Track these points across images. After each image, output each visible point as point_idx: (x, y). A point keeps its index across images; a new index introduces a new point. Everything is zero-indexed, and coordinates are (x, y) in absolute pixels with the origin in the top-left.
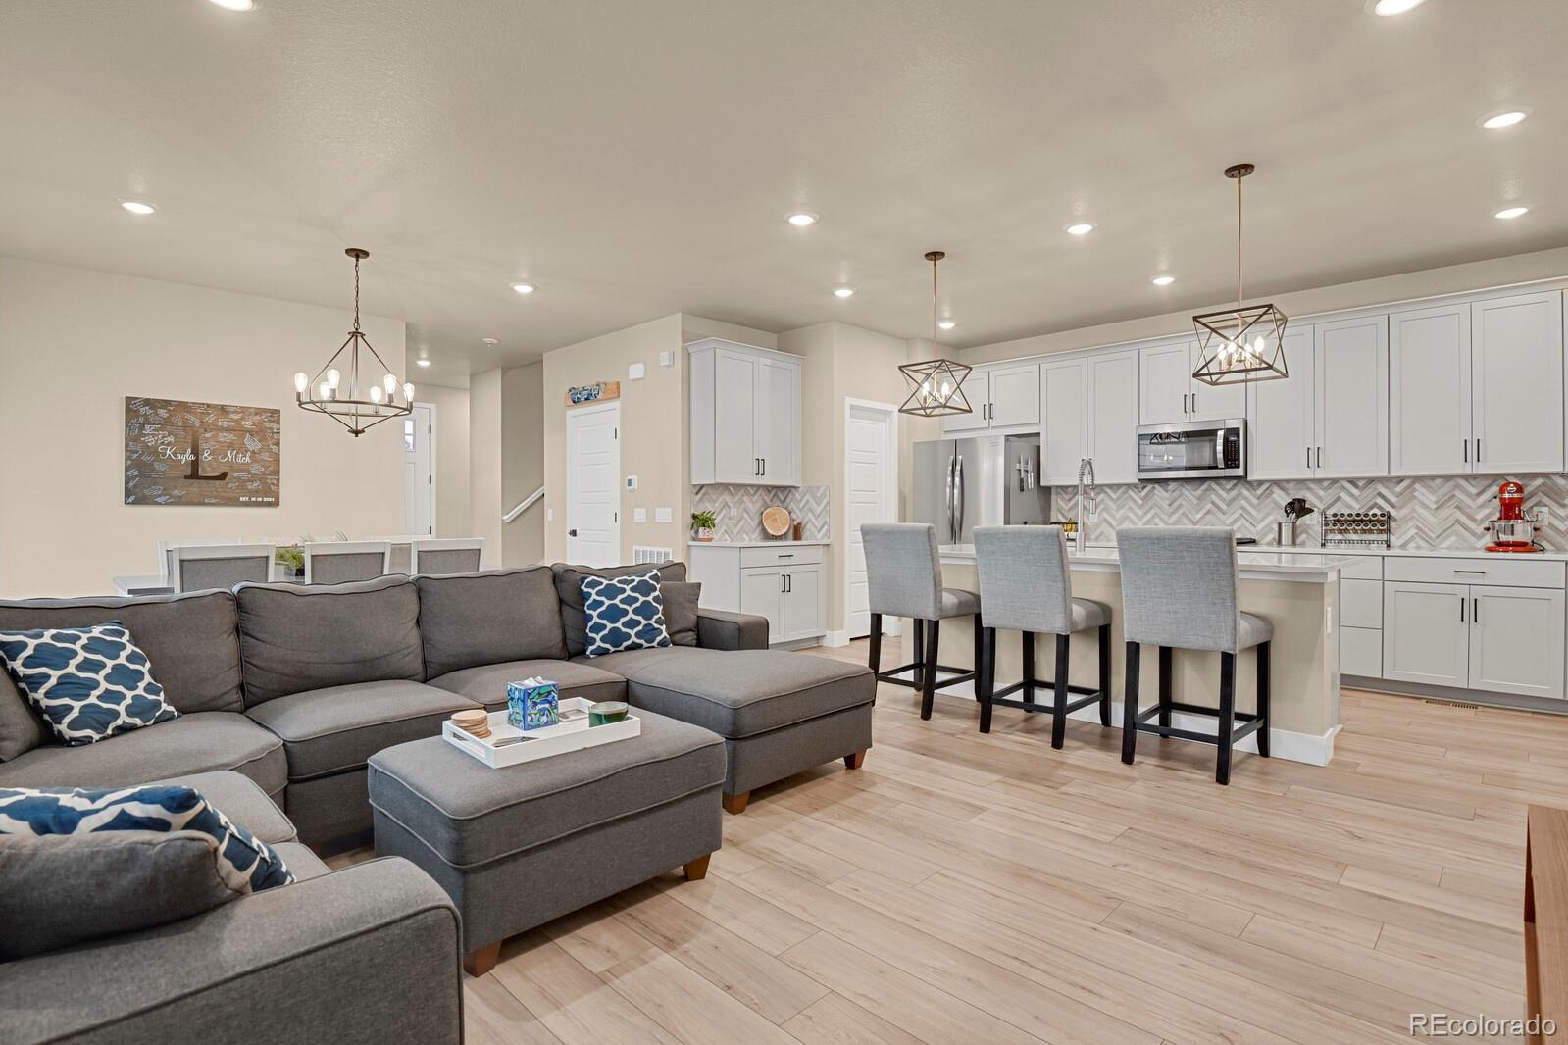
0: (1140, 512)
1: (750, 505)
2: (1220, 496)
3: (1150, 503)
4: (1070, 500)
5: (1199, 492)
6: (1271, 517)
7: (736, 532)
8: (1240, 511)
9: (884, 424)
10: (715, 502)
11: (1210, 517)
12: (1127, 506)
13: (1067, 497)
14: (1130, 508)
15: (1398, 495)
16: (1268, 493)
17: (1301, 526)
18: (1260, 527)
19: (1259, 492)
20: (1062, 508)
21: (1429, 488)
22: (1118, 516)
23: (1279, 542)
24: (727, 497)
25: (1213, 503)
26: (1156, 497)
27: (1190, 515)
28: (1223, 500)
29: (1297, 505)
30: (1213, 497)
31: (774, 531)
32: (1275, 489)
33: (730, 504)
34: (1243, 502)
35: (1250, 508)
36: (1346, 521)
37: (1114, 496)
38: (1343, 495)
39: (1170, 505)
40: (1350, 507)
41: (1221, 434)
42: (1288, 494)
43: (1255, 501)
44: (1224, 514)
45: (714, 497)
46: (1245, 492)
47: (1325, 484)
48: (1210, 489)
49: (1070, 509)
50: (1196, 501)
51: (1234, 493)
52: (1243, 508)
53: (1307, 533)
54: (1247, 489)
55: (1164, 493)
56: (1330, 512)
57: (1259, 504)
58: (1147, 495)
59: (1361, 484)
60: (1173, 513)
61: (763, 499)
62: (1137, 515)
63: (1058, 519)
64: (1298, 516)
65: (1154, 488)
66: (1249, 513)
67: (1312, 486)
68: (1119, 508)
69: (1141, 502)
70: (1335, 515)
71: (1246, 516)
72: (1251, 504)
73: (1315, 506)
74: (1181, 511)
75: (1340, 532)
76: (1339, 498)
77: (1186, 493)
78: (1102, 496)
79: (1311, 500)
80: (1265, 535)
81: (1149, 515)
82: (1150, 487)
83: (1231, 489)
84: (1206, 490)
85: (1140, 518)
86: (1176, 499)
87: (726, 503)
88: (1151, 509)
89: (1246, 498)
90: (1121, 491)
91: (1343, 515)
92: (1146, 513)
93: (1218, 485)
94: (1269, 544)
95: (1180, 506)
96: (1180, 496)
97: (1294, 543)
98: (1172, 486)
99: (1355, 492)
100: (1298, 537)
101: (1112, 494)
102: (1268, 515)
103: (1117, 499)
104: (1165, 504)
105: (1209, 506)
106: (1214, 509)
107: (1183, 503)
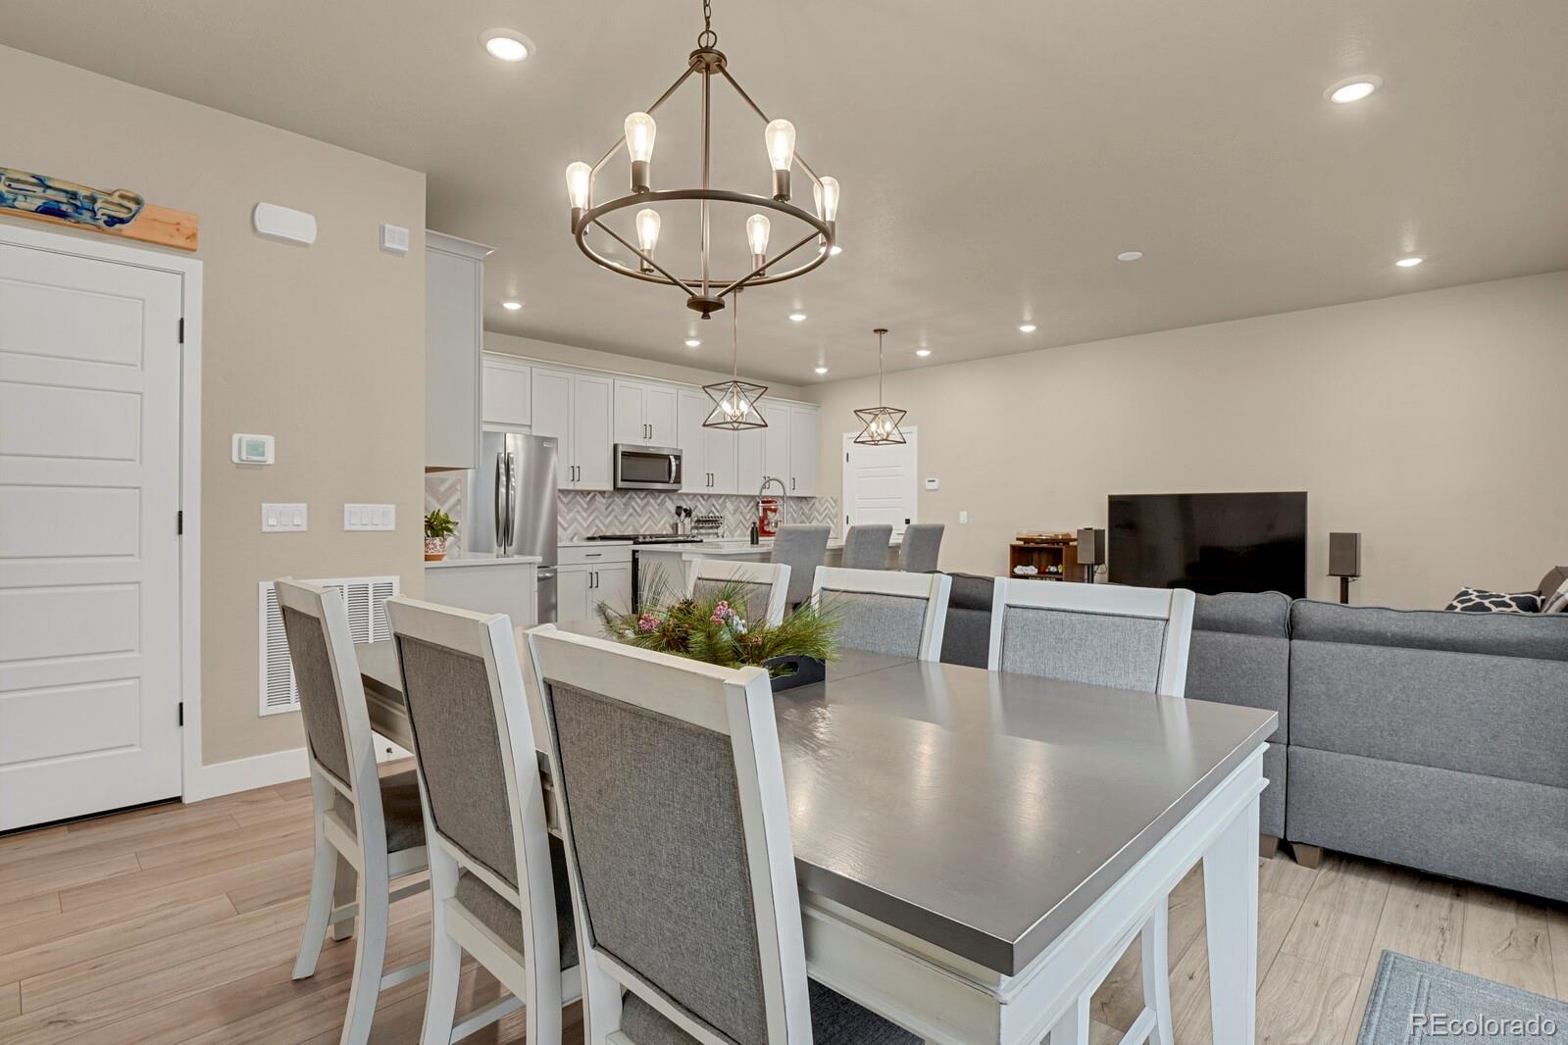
0: (585, 515)
2: (637, 503)
3: (593, 507)
5: (624, 500)
8: (648, 515)
11: (632, 518)
14: (578, 512)
15: (720, 505)
18: (660, 526)
19: (659, 501)
21: (731, 501)
22: (568, 518)
25: (634, 509)
26: (596, 502)
27: (619, 517)
28: (639, 506)
30: (633, 503)
32: (667, 499)
34: (651, 508)
35: (654, 512)
36: (702, 521)
38: (698, 504)
39: (606, 509)
40: (701, 512)
42: (674, 503)
43: (657, 507)
44: (640, 516)
48: (631, 497)
50: (623, 507)
51: (645, 501)
52: (651, 512)
54: (653, 499)
55: (603, 499)
57: (659, 510)
58: (591, 498)
59: (706, 497)
60: (608, 516)
62: (583, 517)
66: (654, 516)
67: (685, 498)
68: (569, 511)
69: (585, 506)
70: (697, 517)
72: (655, 510)
74: (613, 514)
75: (698, 528)
76: (696, 506)
77: (617, 500)
81: (592, 518)
83: (644, 498)
84: (629, 498)
85: (585, 520)
86: (610, 505)
88: (593, 512)
89: (652, 505)
90: (571, 496)
92: (589, 516)
93: (637, 494)
95: (613, 510)
99: (703, 502)
101: (564, 499)
102: (664, 517)
103: (568, 504)
104: (603, 508)
105: (631, 510)
106: (635, 513)
107: (616, 508)
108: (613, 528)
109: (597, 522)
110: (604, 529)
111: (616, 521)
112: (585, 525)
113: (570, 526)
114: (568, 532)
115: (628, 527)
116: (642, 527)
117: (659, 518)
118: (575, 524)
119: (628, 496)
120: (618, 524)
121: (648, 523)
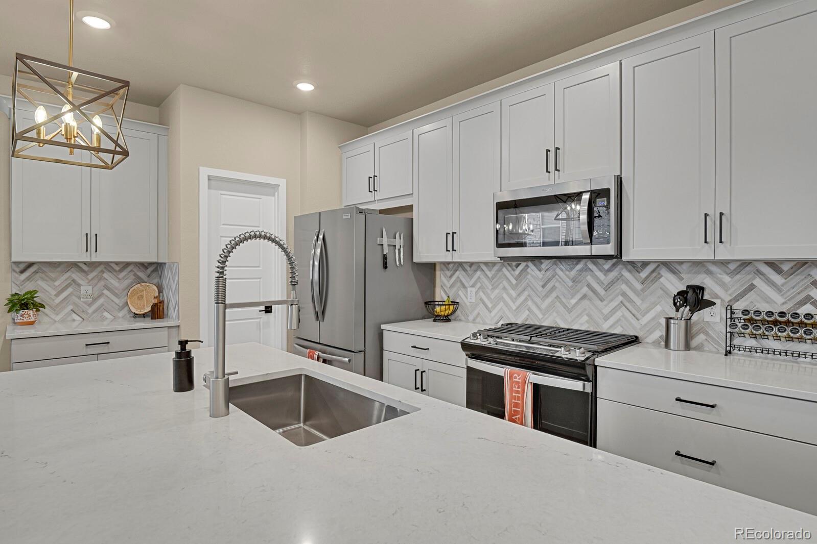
0: (513, 293)
1: (114, 282)
2: (597, 279)
3: (524, 284)
4: (451, 277)
5: (573, 273)
6: (658, 308)
7: (90, 311)
8: (621, 298)
9: (273, 198)
10: (54, 280)
11: (586, 302)
12: (501, 286)
13: (449, 273)
14: (504, 288)
16: (654, 276)
17: (696, 323)
18: (645, 320)
19: (643, 275)
20: (445, 285)
22: (492, 297)
23: (667, 345)
24: (75, 275)
25: (589, 286)
26: (529, 276)
27: (564, 300)
28: (600, 283)
29: (690, 295)
30: (589, 279)
31: (137, 309)
32: (664, 272)
33: (81, 282)
34: (624, 287)
35: (632, 295)
36: (763, 322)
37: (490, 274)
38: (758, 282)
40: (770, 301)
41: (586, 197)
42: (681, 279)
43: (639, 286)
44: (601, 300)
45: (53, 275)
46: (626, 274)
47: (732, 267)
48: (586, 269)
49: (452, 286)
50: (570, 284)
51: (613, 275)
52: (624, 294)
53: (707, 334)
54: (630, 271)
55: (538, 272)
56: (739, 306)
57: (643, 290)
58: (520, 274)
59: (786, 267)
60: (547, 296)
61: (135, 275)
63: (442, 297)
64: (692, 311)
65: (527, 266)
66: (631, 301)
67: (713, 268)
68: (494, 288)
69: (514, 282)
70: (746, 312)
71: (628, 304)
72: (634, 291)
73: (717, 297)
74: (554, 295)
75: (754, 336)
76: (752, 287)
78: (479, 273)
79: (712, 288)
80: (651, 332)
81: (522, 298)
82: (523, 265)
83: (610, 270)
84: (581, 271)
85: (514, 300)
86: (549, 280)
87: (74, 281)
88: (524, 290)
89: (627, 282)
91: (758, 312)
92: (519, 295)
93: (595, 264)
94: (656, 343)
95: (554, 288)
96: (553, 276)
97: (688, 347)
98: (546, 264)
99: (777, 279)
100: (692, 338)
101: (488, 273)
102: (655, 304)
103: (493, 278)
104: (538, 286)
105: (585, 290)
106: (590, 294)
107: (557, 284)
108: (555, 314)
109: (530, 303)
110: (540, 316)
111: (558, 304)
112: (514, 308)
113: (494, 306)
114: (493, 314)
115: (580, 316)
116: (606, 318)
117: (644, 306)
118: (501, 304)
119: (579, 267)
120: (562, 309)
121: (619, 314)
